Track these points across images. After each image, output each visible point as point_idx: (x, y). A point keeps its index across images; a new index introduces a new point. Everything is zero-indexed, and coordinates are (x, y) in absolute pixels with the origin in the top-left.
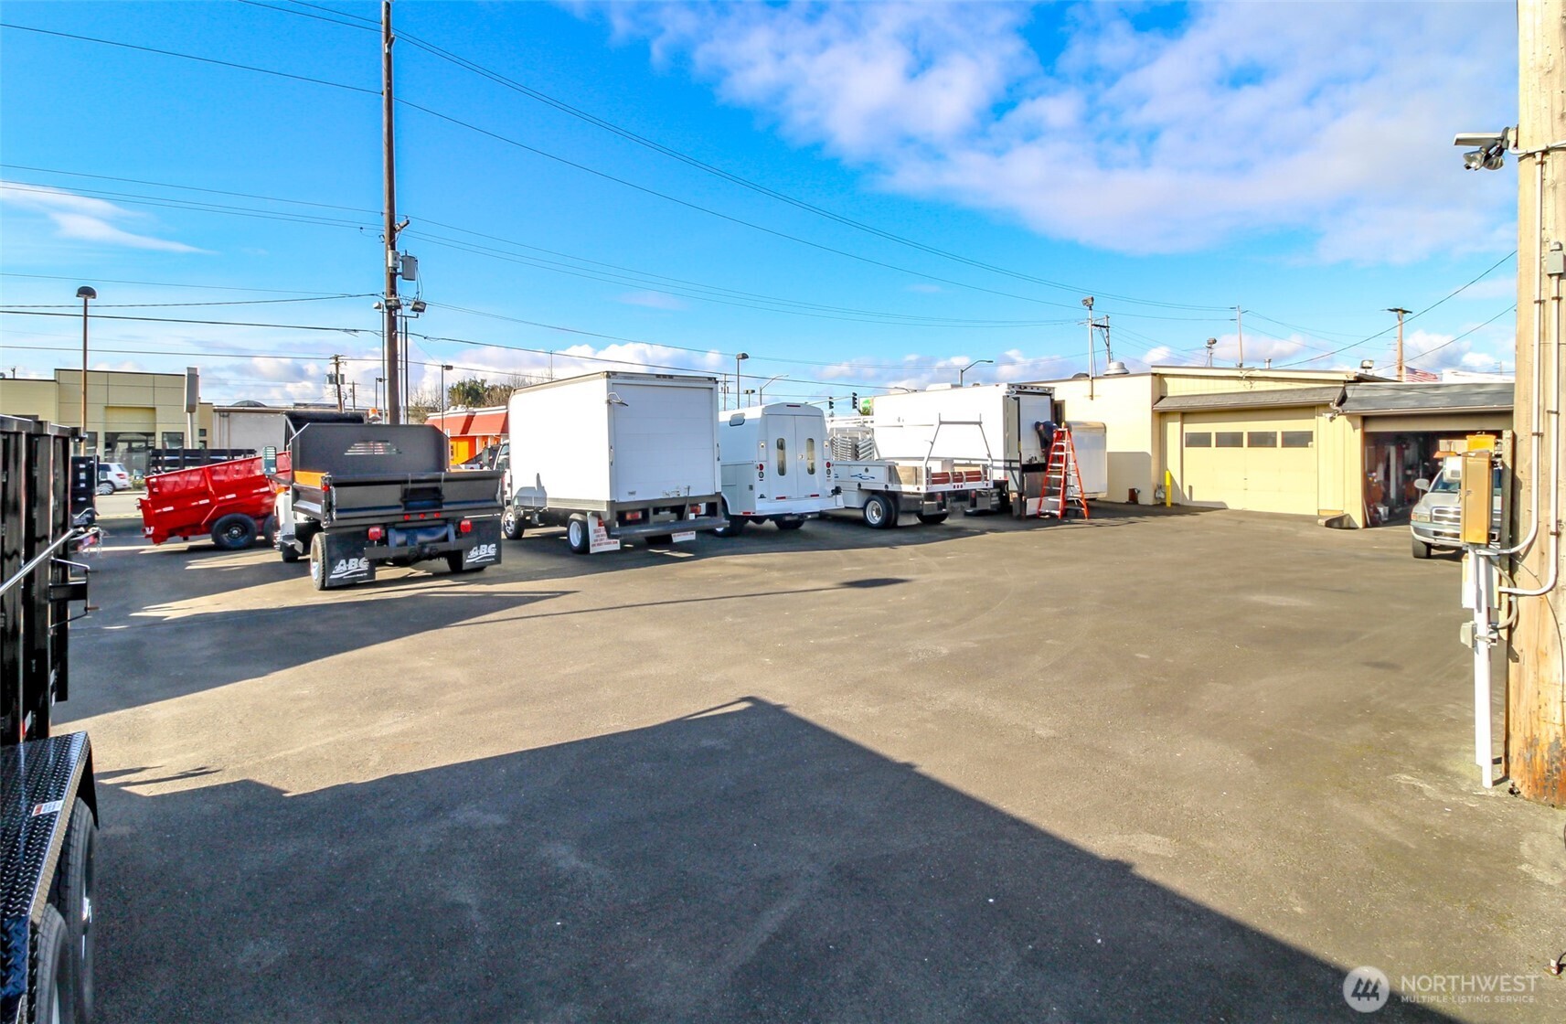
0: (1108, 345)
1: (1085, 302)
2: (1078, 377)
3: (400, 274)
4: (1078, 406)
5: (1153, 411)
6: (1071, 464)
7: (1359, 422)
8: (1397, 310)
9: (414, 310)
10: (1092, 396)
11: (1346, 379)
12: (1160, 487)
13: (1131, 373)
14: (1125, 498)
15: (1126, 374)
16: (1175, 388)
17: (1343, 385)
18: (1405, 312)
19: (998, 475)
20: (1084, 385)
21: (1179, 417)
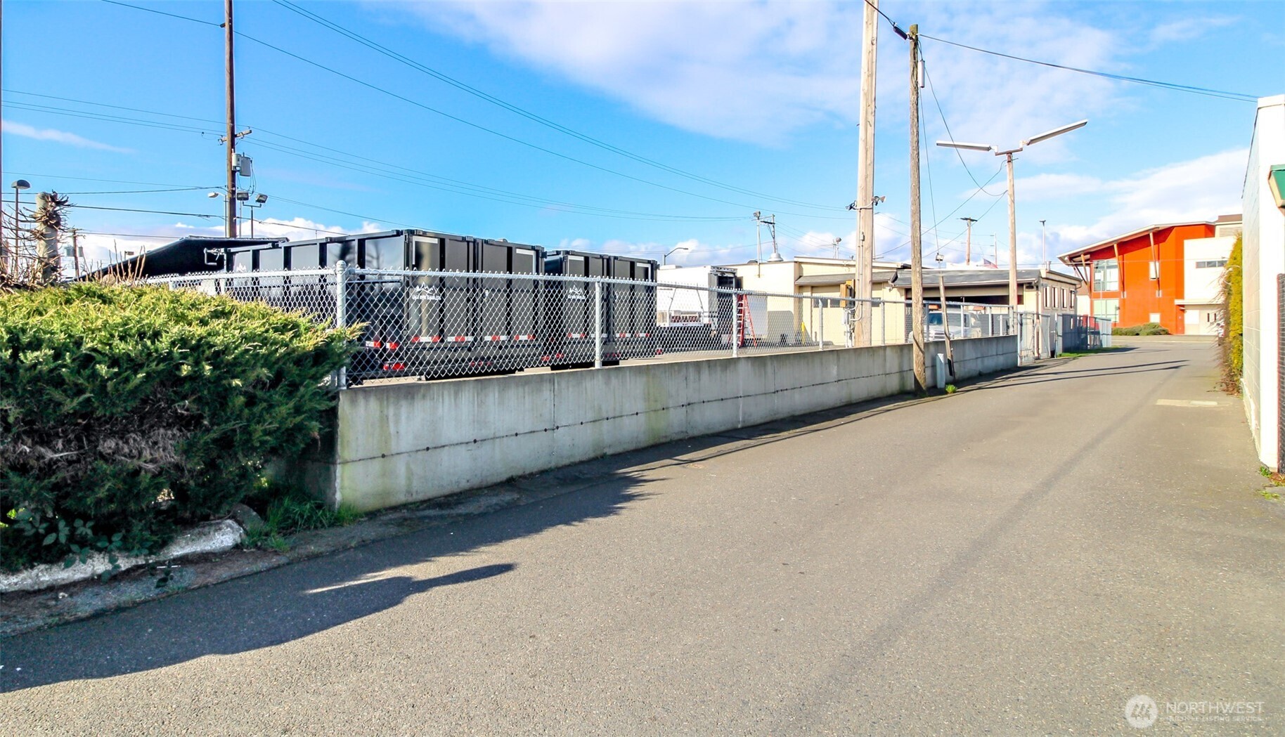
0: (774, 238)
1: (755, 214)
2: (751, 263)
3: (238, 171)
4: (751, 280)
5: (795, 285)
6: (746, 314)
7: (903, 292)
8: (966, 219)
9: (258, 201)
10: (759, 275)
11: (896, 267)
12: (799, 333)
13: (785, 261)
14: (778, 339)
15: (781, 261)
16: (808, 271)
17: (895, 271)
18: (973, 220)
19: (706, 321)
20: (755, 267)
21: (810, 289)
